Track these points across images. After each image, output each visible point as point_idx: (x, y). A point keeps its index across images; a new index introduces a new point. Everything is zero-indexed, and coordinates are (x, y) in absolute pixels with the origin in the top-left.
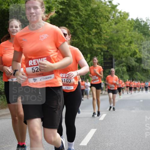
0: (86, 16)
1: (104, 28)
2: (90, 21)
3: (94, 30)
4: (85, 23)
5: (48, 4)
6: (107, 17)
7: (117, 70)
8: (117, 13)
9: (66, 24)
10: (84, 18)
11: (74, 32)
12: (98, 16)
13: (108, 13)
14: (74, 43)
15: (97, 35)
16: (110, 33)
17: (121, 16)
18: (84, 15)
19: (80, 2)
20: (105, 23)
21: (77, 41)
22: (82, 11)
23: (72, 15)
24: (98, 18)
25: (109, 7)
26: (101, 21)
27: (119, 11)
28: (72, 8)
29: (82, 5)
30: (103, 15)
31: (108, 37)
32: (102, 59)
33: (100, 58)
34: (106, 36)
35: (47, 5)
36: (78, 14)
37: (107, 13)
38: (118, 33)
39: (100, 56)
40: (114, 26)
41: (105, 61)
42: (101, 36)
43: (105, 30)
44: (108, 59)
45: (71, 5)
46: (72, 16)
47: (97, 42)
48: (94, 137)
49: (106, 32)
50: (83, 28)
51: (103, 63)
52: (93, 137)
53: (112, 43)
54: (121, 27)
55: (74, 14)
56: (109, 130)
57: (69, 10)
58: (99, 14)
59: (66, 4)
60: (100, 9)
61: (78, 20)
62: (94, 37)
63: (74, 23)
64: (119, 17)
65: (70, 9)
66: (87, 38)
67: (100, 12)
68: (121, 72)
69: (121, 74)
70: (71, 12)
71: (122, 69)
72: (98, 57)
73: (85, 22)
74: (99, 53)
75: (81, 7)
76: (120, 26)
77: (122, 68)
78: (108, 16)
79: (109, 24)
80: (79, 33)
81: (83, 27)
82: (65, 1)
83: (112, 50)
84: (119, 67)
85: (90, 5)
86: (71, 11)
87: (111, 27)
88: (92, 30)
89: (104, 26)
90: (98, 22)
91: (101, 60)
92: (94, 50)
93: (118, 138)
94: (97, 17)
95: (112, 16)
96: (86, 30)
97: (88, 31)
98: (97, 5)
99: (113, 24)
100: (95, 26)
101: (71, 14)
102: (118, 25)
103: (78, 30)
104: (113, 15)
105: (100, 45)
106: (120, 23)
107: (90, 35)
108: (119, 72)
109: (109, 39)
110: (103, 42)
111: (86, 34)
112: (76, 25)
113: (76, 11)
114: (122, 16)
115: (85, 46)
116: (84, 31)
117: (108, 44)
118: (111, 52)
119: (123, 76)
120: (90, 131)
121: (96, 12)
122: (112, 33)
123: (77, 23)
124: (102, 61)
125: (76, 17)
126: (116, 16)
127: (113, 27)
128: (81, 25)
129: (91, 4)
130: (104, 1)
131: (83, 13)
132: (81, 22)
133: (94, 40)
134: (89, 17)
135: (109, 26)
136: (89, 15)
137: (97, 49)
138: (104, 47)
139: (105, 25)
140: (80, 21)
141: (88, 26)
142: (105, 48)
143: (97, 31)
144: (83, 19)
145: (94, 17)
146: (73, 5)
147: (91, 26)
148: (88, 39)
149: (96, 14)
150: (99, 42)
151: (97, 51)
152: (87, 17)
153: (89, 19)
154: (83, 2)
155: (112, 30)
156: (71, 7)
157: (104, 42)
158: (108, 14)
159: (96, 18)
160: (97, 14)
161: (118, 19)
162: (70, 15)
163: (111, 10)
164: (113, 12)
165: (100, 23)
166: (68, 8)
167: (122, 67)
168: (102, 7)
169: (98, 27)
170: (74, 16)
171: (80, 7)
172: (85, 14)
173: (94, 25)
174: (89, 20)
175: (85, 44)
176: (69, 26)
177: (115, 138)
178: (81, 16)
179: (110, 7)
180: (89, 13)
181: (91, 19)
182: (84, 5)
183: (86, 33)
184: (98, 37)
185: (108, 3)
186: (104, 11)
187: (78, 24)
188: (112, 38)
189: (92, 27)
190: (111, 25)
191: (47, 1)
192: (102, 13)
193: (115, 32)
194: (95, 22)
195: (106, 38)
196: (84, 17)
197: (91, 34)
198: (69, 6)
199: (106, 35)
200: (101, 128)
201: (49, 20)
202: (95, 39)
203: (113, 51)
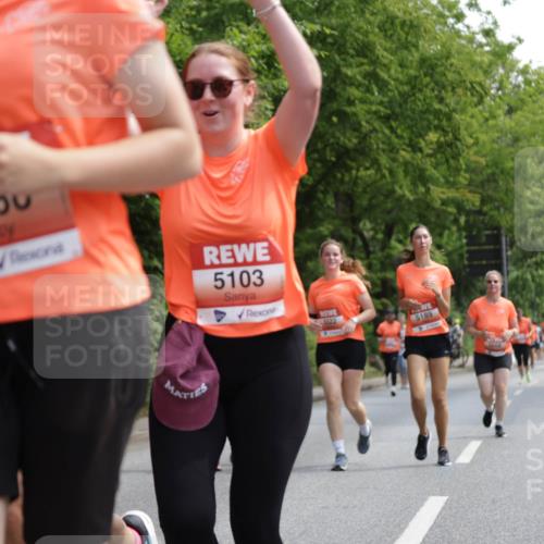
0: (402, 83)
1: (466, 129)
2: (419, 104)
3: (433, 136)
4: (398, 110)
5: (265, 43)
6: (478, 88)
7: (517, 278)
8: (515, 74)
9: (333, 114)
10: (396, 92)
11: (360, 143)
12: (447, 83)
13: (480, 73)
14: (359, 181)
15: (443, 153)
16: (488, 147)
17: (528, 82)
18: (396, 80)
19: (381, 35)
20: (471, 110)
21: (370, 176)
22: (386, 67)
23: (350, 82)
24: (447, 91)
25: (483, 54)
26: (458, 103)
27: (521, 66)
28: (352, 56)
29: (388, 45)
30: (464, 81)
31: (483, 161)
32: (464, 241)
33: (454, 238)
34: (474, 158)
35: (264, 47)
36: (373, 76)
37: (476, 76)
38: (521, 144)
39: (454, 228)
40: (504, 121)
41: (473, 248)
42: (456, 157)
43: (471, 137)
44: (484, 239)
45: (348, 45)
46: (352, 84)
47: (442, 180)
48: (440, 526)
49: (476, 143)
50: (393, 130)
51: (466, 256)
52: (436, 525)
53: (496, 181)
54: (528, 123)
55: (359, 78)
56: (494, 502)
57: (342, 63)
58: (450, 76)
59: (330, 40)
60: (453, 60)
61: (372, 98)
62: (433, 159)
63: (359, 109)
64: (523, 86)
65: (344, 60)
66: (406, 164)
67: (453, 69)
68: (533, 286)
69: (533, 295)
70: (349, 72)
71: (533, 277)
72: (446, 232)
73: (400, 106)
74: (452, 218)
75: (385, 54)
76: (527, 119)
77: (535, 273)
78: (480, 84)
79: (487, 115)
80: (378, 148)
81: (394, 124)
82: (328, 31)
83: (498, 208)
84: (525, 269)
85: (416, 46)
86: (350, 66)
87: (491, 122)
88: (426, 134)
89: (469, 120)
90: (447, 105)
91: (458, 243)
92: (433, 209)
93: (527, 530)
94: (444, 87)
95: (495, 85)
96: (405, 135)
97: (411, 140)
98: (443, 46)
99: (500, 112)
100: (436, 122)
101: (350, 78)
102: (517, 115)
103: (373, 135)
104: (501, 82)
105: (452, 190)
106: (525, 108)
107: (419, 155)
108: (524, 289)
109: (487, 166)
110: (463, 178)
111: (404, 150)
112: (368, 117)
113: (367, 68)
114: (533, 84)
115: (399, 191)
116: (395, 140)
117: (482, 184)
118: (495, 213)
119: (538, 300)
120: (422, 505)
121: (439, 70)
122: (496, 146)
123: (368, 112)
124: (461, 247)
125: (368, 90)
126: (511, 83)
127: (500, 123)
128: (386, 119)
129: (420, 43)
130: (465, 29)
131: (393, 74)
132: (386, 107)
133: (431, 171)
134: (413, 88)
135: (487, 120)
136: (413, 82)
137: (444, 203)
138: (469, 196)
139: (472, 117)
140: (381, 103)
141: (408, 121)
142: (474, 200)
143: (442, 139)
144: (390, 94)
145: (433, 90)
146: (355, 44)
147: (422, 119)
148: (411, 169)
149: (437, 77)
150: (452, 179)
151: (445, 211)
152: (406, 88)
153: (414, 95)
154: (389, 33)
155: (497, 135)
156: (348, 54)
157: (465, 178)
158: (480, 77)
159: (440, 92)
160: (443, 79)
161: (516, 93)
162: (344, 83)
163: (490, 65)
164: (501, 71)
165: (454, 110)
166: (337, 57)
167: (537, 270)
168: (459, 53)
169: (445, 123)
170: (358, 86)
171: (380, 51)
172: (400, 76)
173: (431, 117)
174: (413, 98)
175: (401, 187)
176: (339, 120)
177: (515, 529)
178: (383, 86)
179: (488, 52)
180: (412, 72)
181: (421, 97)
182: (394, 46)
183: (404, 147)
184: (447, 161)
185: (480, 38)
186: (467, 65)
187: (376, 113)
188: (496, 164)
189: (425, 123)
190: (494, 117)
191: (264, 32)
192: (459, 73)
193: (509, 141)
194: (437, 106)
195: (476, 162)
196: (397, 88)
197: (421, 150)
198: (341, 50)
199: (476, 153)
200: (465, 492)
201: (270, 99)
202: (436, 167)
203: (502, 210)
